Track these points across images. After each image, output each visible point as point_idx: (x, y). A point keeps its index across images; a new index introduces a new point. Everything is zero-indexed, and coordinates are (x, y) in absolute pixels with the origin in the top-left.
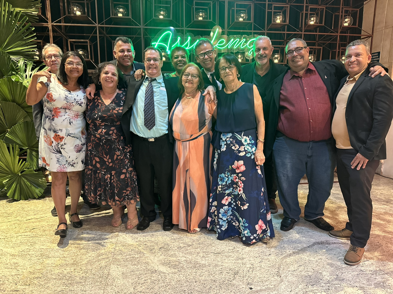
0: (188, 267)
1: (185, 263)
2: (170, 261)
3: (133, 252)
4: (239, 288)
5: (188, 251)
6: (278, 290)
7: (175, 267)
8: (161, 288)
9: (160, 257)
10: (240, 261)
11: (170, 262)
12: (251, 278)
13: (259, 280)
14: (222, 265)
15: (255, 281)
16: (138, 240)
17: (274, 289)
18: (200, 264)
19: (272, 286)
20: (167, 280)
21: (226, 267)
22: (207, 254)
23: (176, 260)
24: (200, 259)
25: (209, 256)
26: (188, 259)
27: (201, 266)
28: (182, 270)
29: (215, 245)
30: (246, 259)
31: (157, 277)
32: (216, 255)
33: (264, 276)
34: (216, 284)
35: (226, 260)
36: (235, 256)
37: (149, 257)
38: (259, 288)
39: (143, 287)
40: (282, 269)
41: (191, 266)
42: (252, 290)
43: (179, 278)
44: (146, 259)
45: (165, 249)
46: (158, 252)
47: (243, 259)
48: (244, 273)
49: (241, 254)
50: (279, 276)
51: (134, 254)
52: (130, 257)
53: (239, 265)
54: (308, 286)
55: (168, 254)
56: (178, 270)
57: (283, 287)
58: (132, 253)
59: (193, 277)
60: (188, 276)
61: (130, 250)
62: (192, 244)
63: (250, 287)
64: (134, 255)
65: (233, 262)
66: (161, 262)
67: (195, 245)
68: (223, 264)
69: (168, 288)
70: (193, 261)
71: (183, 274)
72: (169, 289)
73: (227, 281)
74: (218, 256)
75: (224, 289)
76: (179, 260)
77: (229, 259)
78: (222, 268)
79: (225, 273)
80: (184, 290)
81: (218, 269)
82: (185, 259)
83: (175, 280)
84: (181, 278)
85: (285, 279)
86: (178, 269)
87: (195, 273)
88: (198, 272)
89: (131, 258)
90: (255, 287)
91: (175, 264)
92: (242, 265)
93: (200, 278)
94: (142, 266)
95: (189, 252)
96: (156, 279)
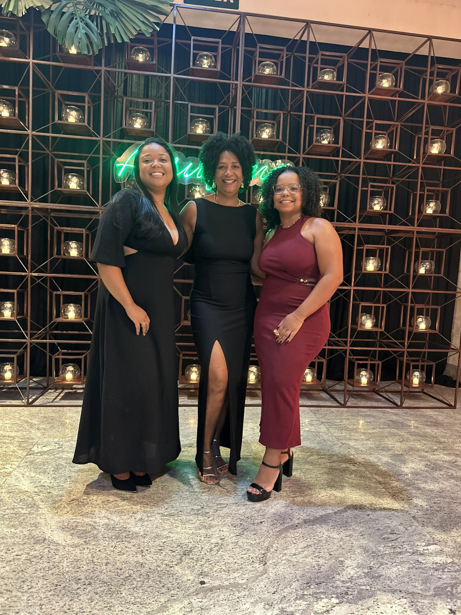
0: (106, 536)
1: (103, 530)
2: (79, 524)
3: (21, 503)
4: (180, 581)
5: (119, 508)
6: (253, 589)
7: (82, 535)
8: (39, 572)
9: (65, 515)
10: (203, 531)
11: (76, 526)
12: (210, 563)
13: (224, 568)
14: (168, 535)
15: (215, 569)
16: (40, 484)
17: (245, 586)
18: (129, 532)
19: (243, 582)
20: (57, 557)
21: (172, 541)
22: (149, 515)
23: (90, 523)
24: (134, 524)
25: (152, 519)
26: (113, 522)
27: (130, 536)
28: (92, 540)
29: (171, 501)
30: (216, 528)
31: (41, 551)
32: (166, 517)
33: (235, 561)
34: (142, 571)
35: (179, 528)
36: (198, 522)
37: (44, 515)
38: (217, 583)
39: (7, 568)
40: (273, 550)
41: (113, 534)
42: (203, 585)
43: (80, 555)
44: (38, 518)
45: (81, 502)
46: (64, 507)
47: (210, 527)
48: (203, 553)
49: (211, 519)
50: (264, 563)
51: (22, 508)
52: (11, 512)
53: (199, 538)
54: (309, 584)
55: (80, 512)
56: (84, 540)
57: (262, 583)
58: (19, 506)
59: (105, 555)
60: (98, 553)
61: (17, 500)
62: (130, 497)
63: (203, 580)
64: (20, 510)
65: (191, 532)
66: (61, 525)
67: (136, 499)
68: (171, 535)
69: (50, 572)
70: (120, 526)
71: (91, 548)
72: (52, 574)
73: (164, 566)
74: (168, 520)
75: (153, 581)
76: (95, 522)
77: (184, 526)
78: (165, 542)
79: (167, 551)
80: (79, 577)
81: (157, 543)
82: (107, 521)
83: (71, 558)
84: (85, 555)
85: (271, 569)
86: (86, 538)
87: (112, 549)
88: (120, 546)
89: (12, 515)
90: (211, 582)
91: (84, 529)
92: (203, 539)
93: (119, 557)
94: (24, 529)
95: (119, 511)
96: (38, 555)
